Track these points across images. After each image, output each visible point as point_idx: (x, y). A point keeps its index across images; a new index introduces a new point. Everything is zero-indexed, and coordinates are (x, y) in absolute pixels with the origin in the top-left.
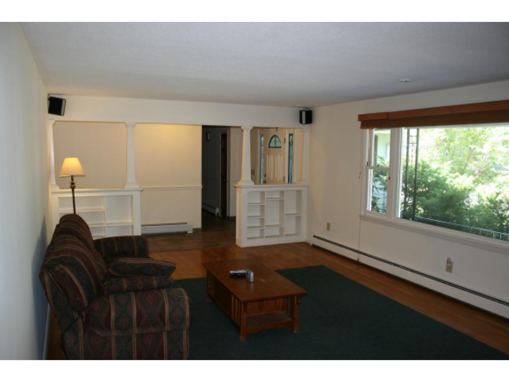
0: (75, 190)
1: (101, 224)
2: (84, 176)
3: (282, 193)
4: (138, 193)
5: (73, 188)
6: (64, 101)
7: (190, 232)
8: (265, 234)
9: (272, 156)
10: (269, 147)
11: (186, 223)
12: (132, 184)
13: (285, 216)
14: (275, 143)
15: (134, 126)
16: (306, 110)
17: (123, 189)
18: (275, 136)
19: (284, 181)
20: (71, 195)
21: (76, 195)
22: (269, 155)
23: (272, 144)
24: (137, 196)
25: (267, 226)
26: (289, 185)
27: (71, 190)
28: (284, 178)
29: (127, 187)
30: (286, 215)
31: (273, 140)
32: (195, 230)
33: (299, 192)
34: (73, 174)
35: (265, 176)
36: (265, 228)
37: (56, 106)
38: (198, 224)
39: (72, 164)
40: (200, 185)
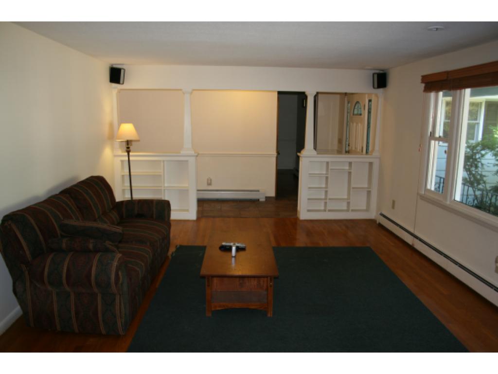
0: (131, 154)
1: (161, 187)
2: (138, 141)
3: (350, 163)
4: (194, 158)
5: (128, 152)
6: (122, 71)
7: (263, 199)
8: (328, 208)
9: (355, 124)
10: (353, 114)
11: (258, 191)
12: (187, 149)
13: (352, 190)
14: (358, 110)
15: (191, 93)
16: (377, 72)
17: (178, 154)
18: (358, 102)
19: (362, 151)
20: (127, 158)
21: (131, 158)
22: (353, 123)
23: (356, 112)
24: (192, 160)
25: (330, 199)
26: (365, 156)
27: (126, 154)
28: (362, 148)
29: (183, 152)
30: (353, 188)
31: (356, 107)
32: (268, 199)
33: (371, 164)
34: (129, 139)
35: (349, 145)
36: (328, 201)
37: (116, 75)
38: (272, 193)
39: (128, 130)
40: (274, 153)
